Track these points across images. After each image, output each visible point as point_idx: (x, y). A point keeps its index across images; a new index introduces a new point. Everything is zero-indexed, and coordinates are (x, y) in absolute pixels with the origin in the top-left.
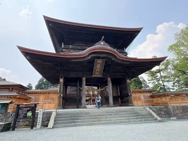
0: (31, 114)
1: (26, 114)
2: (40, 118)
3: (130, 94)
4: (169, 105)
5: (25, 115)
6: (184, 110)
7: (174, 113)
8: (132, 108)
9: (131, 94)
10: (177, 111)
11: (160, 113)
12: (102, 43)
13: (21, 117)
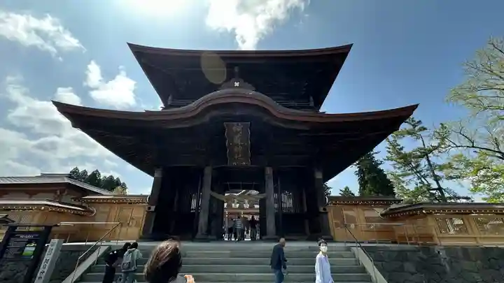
0: (34, 249)
1: (22, 249)
2: (47, 261)
3: (321, 210)
4: (438, 242)
5: (19, 252)
6: (489, 260)
7: (452, 267)
8: (310, 247)
9: (325, 209)
10: (466, 265)
11: (402, 267)
12: (237, 84)
13: (9, 256)
